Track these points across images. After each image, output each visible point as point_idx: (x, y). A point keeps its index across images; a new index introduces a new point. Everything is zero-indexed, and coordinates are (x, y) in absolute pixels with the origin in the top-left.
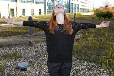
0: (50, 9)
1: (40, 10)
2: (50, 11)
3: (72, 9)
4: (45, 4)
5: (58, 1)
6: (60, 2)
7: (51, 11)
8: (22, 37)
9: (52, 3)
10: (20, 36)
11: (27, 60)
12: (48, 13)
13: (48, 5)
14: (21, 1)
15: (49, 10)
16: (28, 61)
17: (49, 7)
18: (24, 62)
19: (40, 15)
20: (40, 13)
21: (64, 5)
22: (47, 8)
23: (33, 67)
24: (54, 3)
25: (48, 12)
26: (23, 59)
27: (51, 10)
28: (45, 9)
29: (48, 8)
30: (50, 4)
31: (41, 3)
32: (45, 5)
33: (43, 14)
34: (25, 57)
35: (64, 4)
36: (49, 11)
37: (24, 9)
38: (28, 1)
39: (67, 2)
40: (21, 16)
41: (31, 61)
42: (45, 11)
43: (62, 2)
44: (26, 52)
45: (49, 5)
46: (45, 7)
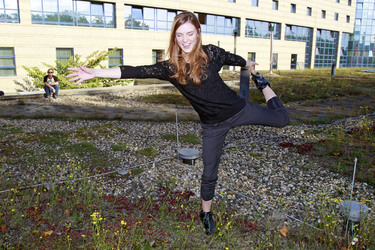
0: (324, 55)
1: (294, 56)
2: (323, 59)
4: (311, 41)
5: (351, 35)
6: (356, 38)
7: (326, 62)
9: (332, 39)
12: (316, 66)
13: (317, 45)
15: (321, 57)
17: (321, 51)
19: (293, 70)
20: (294, 64)
21: (367, 47)
22: (315, 52)
24: (338, 39)
25: (316, 61)
27: (326, 57)
28: (310, 55)
29: (317, 53)
30: (325, 43)
31: (300, 39)
32: (309, 45)
33: (301, 66)
36: (321, 62)
42: (310, 59)
45: (322, 45)
46: (309, 51)
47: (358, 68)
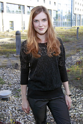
3: (75, 21)
5: (57, 11)
6: (59, 13)
8: (7, 57)
10: (5, 56)
11: (11, 87)
14: (9, 11)
16: (13, 88)
18: (7, 89)
21: (64, 17)
23: (18, 96)
26: (6, 85)
34: (9, 84)
35: (64, 15)
37: (12, 22)
38: (17, 11)
39: (68, 13)
40: (8, 31)
41: (16, 89)
43: (62, 12)
44: (10, 77)
47: (61, 27)
